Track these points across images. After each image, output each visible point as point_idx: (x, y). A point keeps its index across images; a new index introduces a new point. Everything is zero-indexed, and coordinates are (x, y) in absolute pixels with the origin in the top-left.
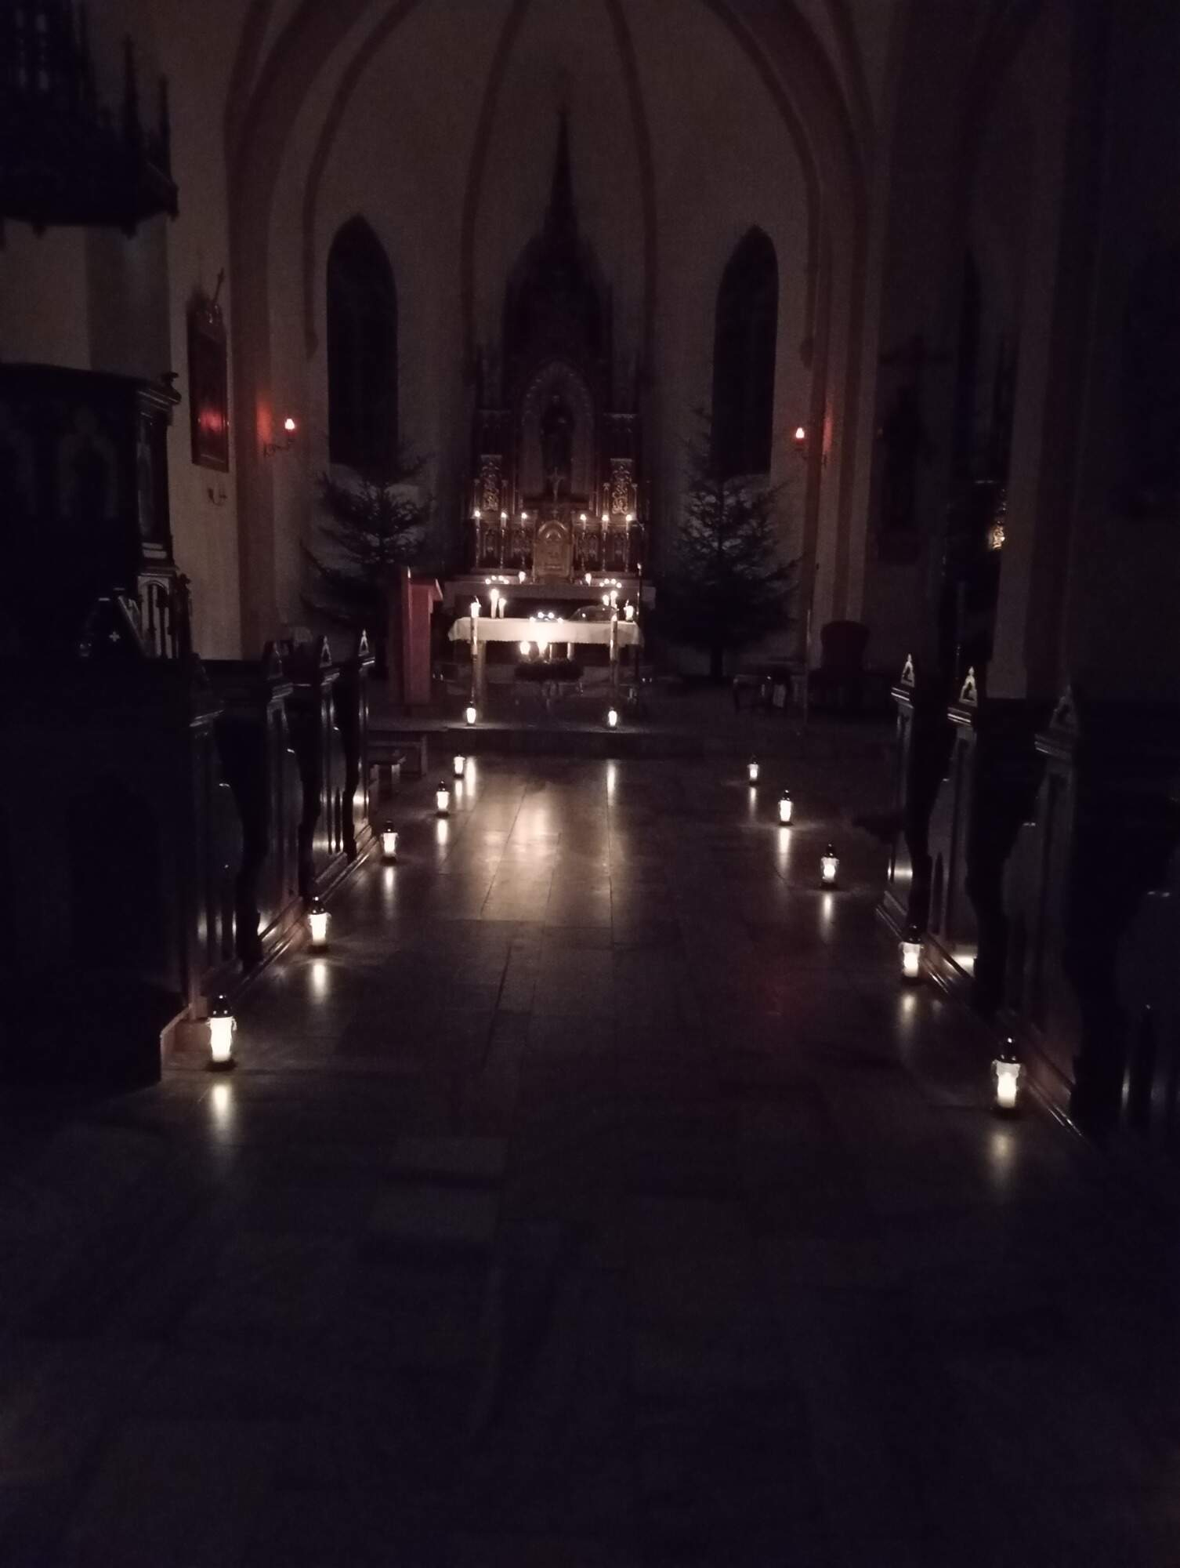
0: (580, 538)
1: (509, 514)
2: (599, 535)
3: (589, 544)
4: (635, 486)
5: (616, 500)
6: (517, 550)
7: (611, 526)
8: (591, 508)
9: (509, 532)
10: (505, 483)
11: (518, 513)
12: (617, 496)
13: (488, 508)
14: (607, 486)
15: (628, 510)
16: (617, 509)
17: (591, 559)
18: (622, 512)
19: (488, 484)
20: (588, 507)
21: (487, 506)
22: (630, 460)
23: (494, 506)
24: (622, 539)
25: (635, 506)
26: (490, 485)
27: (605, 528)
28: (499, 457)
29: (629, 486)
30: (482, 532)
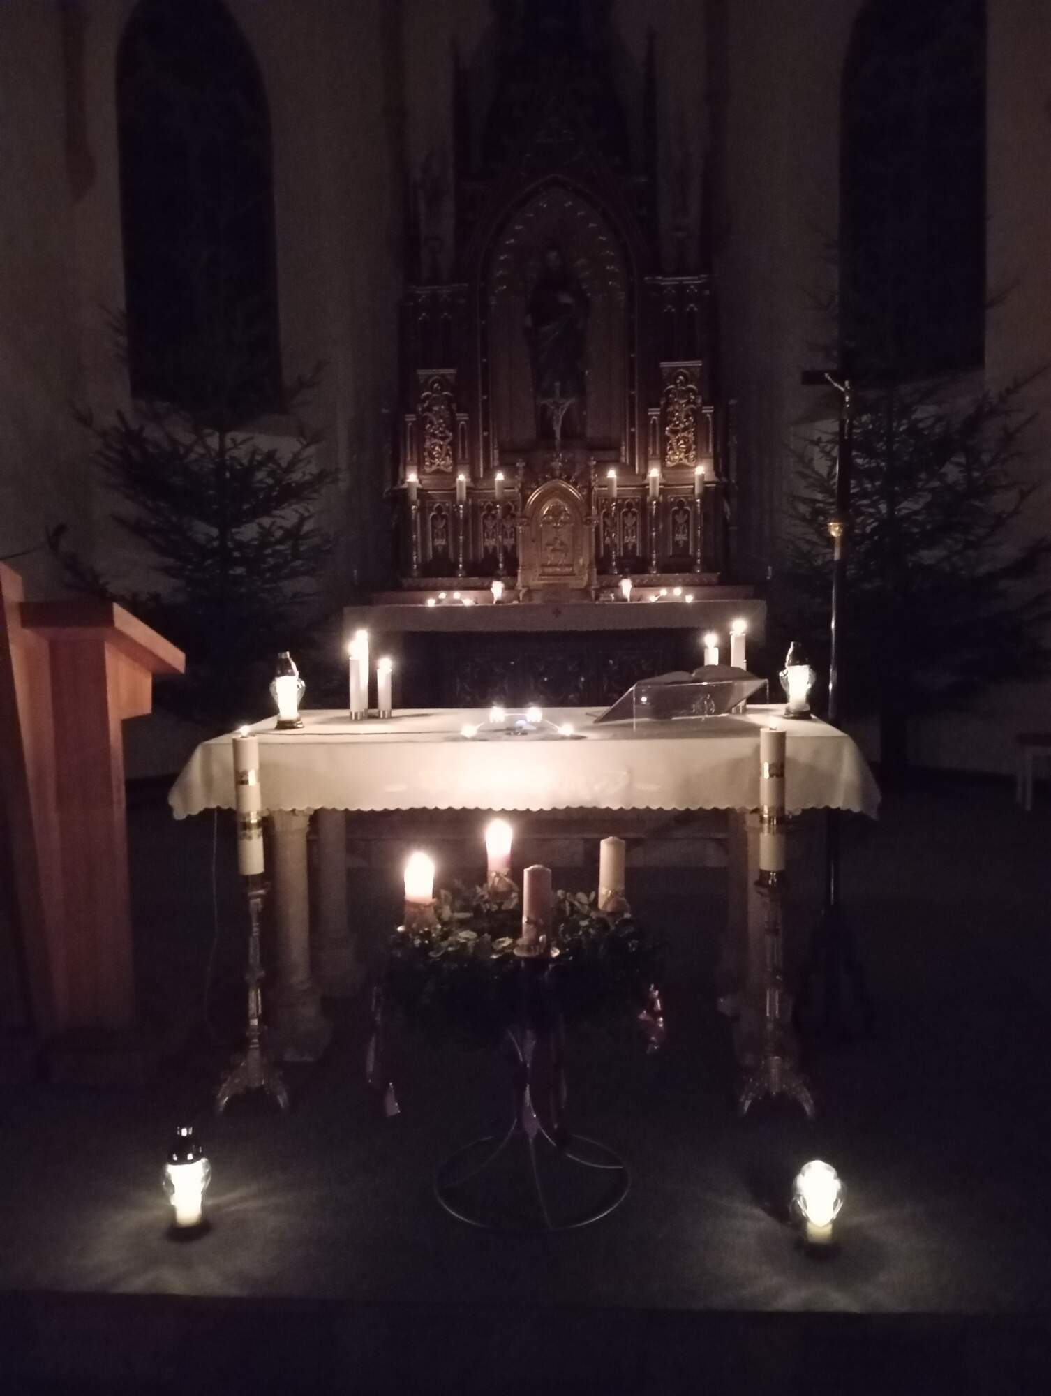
0: (607, 515)
1: (473, 476)
2: (643, 505)
3: (624, 525)
4: (708, 411)
5: (673, 441)
6: (490, 543)
7: (666, 488)
8: (625, 459)
9: (474, 510)
10: (462, 418)
11: (489, 473)
12: (675, 432)
13: (434, 468)
14: (654, 413)
15: (696, 457)
16: (675, 457)
17: (629, 553)
18: (685, 461)
19: (432, 423)
20: (619, 455)
21: (432, 464)
22: (699, 363)
23: (444, 463)
24: (686, 512)
25: (711, 450)
26: (436, 425)
27: (654, 490)
28: (450, 372)
29: (696, 413)
30: (422, 510)
